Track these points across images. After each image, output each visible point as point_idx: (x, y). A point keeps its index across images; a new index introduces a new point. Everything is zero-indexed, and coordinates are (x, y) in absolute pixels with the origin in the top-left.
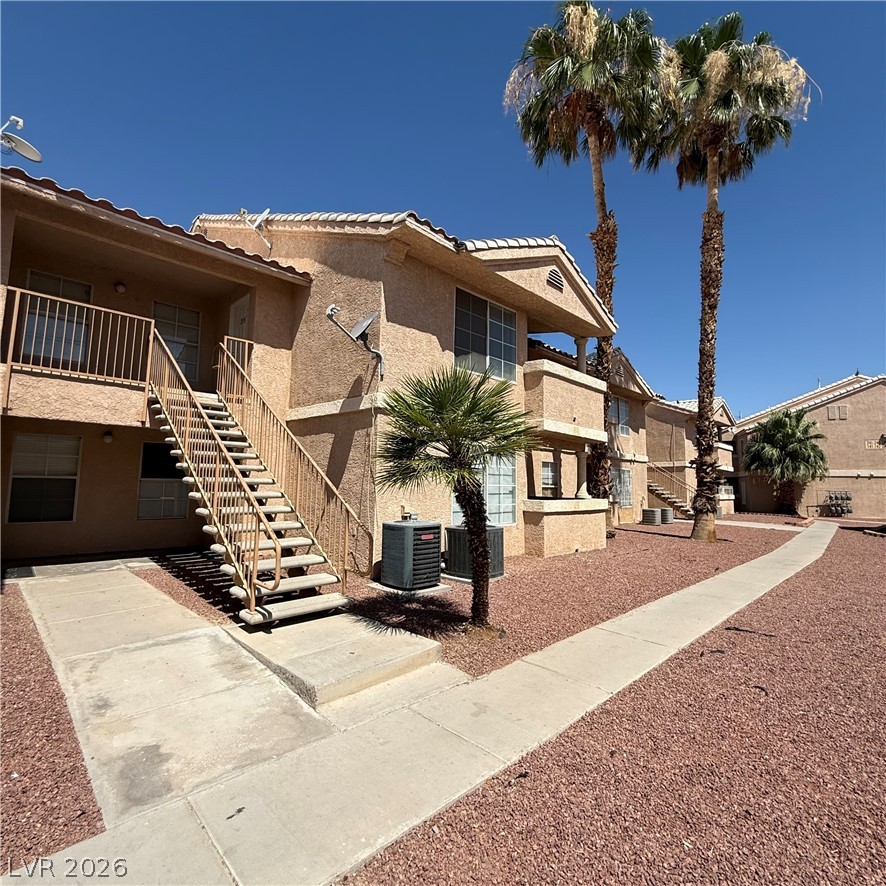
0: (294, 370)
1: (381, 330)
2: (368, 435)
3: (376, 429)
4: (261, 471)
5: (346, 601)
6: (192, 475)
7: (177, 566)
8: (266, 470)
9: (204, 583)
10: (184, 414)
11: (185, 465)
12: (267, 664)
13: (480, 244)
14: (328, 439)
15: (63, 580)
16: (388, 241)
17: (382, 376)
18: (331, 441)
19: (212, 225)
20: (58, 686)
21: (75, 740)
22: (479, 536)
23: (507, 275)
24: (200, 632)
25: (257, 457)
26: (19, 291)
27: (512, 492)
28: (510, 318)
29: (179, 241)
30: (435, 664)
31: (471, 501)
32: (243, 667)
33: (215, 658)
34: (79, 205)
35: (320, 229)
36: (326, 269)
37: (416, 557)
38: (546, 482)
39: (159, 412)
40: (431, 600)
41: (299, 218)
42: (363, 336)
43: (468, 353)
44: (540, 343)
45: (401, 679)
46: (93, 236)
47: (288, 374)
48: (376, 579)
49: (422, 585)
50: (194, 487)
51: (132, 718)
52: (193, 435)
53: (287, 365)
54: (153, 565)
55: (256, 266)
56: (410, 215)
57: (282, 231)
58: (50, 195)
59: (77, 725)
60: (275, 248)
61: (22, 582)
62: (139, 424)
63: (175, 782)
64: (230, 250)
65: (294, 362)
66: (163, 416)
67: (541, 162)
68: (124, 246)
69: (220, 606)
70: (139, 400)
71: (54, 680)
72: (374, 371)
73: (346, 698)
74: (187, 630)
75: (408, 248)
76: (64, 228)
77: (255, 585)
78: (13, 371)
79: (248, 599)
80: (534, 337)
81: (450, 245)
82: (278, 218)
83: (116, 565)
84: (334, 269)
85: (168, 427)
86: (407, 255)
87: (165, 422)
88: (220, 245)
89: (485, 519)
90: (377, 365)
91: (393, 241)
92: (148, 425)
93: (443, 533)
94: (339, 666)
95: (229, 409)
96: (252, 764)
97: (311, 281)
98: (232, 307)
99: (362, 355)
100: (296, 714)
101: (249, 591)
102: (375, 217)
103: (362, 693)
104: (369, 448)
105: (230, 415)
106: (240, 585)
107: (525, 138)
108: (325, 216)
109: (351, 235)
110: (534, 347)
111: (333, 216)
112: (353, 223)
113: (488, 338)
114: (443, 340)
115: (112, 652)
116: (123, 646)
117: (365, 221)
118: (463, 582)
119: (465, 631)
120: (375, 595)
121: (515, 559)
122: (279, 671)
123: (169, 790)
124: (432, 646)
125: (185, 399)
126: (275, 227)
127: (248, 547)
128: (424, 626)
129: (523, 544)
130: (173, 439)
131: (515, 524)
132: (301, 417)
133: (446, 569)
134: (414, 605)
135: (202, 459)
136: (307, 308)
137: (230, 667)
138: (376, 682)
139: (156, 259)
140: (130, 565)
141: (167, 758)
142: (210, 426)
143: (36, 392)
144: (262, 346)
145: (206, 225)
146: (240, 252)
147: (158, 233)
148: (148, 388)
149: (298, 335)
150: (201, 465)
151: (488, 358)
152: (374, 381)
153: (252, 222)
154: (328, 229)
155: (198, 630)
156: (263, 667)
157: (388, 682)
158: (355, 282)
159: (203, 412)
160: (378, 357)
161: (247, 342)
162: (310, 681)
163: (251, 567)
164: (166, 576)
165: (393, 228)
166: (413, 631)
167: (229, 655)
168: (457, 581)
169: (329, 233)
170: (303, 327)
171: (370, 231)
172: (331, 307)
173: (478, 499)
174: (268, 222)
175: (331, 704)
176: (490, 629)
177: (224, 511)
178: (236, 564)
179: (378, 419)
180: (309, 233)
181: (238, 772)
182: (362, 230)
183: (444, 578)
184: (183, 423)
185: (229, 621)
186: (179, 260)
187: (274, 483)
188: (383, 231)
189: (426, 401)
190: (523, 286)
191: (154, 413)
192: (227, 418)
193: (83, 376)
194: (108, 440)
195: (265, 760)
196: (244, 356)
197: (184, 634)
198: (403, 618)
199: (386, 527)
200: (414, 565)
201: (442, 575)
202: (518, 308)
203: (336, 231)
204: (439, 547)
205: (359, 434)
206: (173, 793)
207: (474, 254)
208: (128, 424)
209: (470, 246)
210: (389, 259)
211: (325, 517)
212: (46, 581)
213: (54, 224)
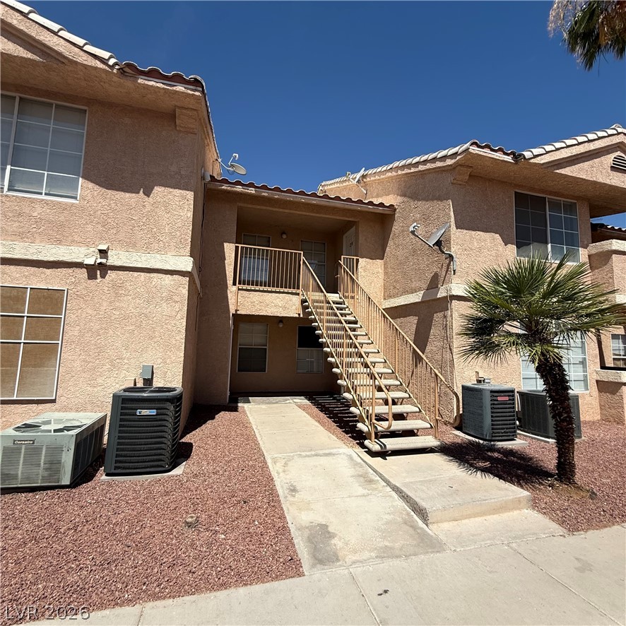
0: (386, 273)
1: (452, 236)
2: (445, 317)
3: (451, 312)
4: (370, 344)
5: (439, 443)
6: (329, 347)
7: (320, 404)
8: (372, 343)
9: (338, 417)
10: (322, 308)
11: (324, 340)
12: (388, 483)
13: (536, 151)
14: (413, 320)
15: (264, 406)
16: (454, 168)
17: (454, 271)
18: (416, 321)
19: (329, 187)
20: (270, 472)
21: (282, 509)
22: (562, 402)
23: (567, 171)
24: (341, 451)
25: (367, 335)
26: (240, 246)
27: (583, 363)
28: (570, 208)
29: (314, 201)
30: (526, 511)
31: (552, 371)
32: (371, 481)
33: (351, 471)
34: (265, 192)
35: (400, 172)
36: (406, 199)
37: (494, 415)
38: (617, 352)
39: (308, 307)
40: (510, 453)
41: (385, 168)
42: (438, 243)
43: (529, 244)
44: (602, 226)
45: (496, 517)
46: (271, 209)
47: (382, 276)
48: (459, 428)
49: (500, 438)
50: (331, 354)
51: (309, 503)
52: (328, 321)
53: (381, 271)
54: (307, 402)
55: (359, 207)
56: (472, 144)
57: (373, 181)
58: (252, 191)
59: (282, 499)
60: (369, 193)
61: (246, 405)
62: (297, 316)
63: (340, 554)
64: (343, 200)
65: (385, 268)
66: (310, 310)
67: (591, 65)
68: (286, 211)
69: (350, 435)
70: (296, 300)
71: (267, 468)
72: (448, 268)
73: (451, 523)
74: (333, 448)
75: (470, 170)
76: (259, 207)
77: (374, 424)
78: (239, 289)
79: (369, 433)
80: (596, 221)
81: (509, 159)
82: (370, 172)
83: (289, 400)
84: (412, 198)
85: (313, 317)
86: (470, 176)
87: (311, 313)
88: (338, 198)
89: (568, 388)
90: (450, 263)
91: (459, 167)
92: (302, 316)
93: (517, 396)
94: (443, 496)
95: (346, 303)
96: (388, 557)
97: (395, 209)
98: (344, 237)
99: (437, 257)
100: (414, 527)
101: (370, 427)
102: (443, 153)
103: (464, 521)
104: (446, 327)
105: (347, 307)
106: (364, 422)
107: (573, 50)
108: (403, 162)
109: (424, 171)
110: (597, 230)
111: (409, 161)
112: (425, 162)
113: (549, 228)
114: (505, 236)
115: (293, 456)
116: (299, 453)
117: (434, 158)
118: (538, 440)
119: (551, 486)
120: (459, 441)
121: (592, 424)
122: (396, 489)
123: (338, 560)
124: (522, 495)
125: (323, 298)
126: (368, 179)
127: (368, 396)
128: (509, 474)
129: (599, 411)
130: (316, 324)
131: (588, 392)
132: (392, 306)
133: (521, 426)
134: (496, 455)
135: (335, 337)
136: (393, 229)
137: (362, 479)
138: (476, 515)
139: (302, 215)
140: (295, 400)
141: (332, 536)
142: (339, 315)
143: (249, 300)
144: (364, 259)
145: (326, 188)
146: (349, 200)
147: (304, 199)
148: (301, 293)
149: (388, 249)
150: (334, 340)
151: (549, 246)
152: (448, 275)
153: (354, 179)
154: (407, 171)
155: (339, 450)
156: (385, 484)
157: (485, 518)
158: (428, 204)
159: (334, 306)
160: (451, 257)
161: (355, 258)
162: (423, 504)
163: (370, 412)
164: (315, 410)
165: (458, 158)
166: (500, 477)
167: (361, 471)
168: (532, 438)
169: (407, 174)
170: (390, 243)
171: (439, 164)
172: (413, 225)
173: (559, 370)
174: (364, 176)
175: (439, 525)
176: (579, 488)
177: (350, 371)
178: (360, 408)
179: (453, 304)
180: (392, 177)
181: (379, 561)
182: (432, 165)
183: (520, 434)
184: (322, 314)
185: (358, 446)
186: (314, 213)
187: (379, 352)
188: (449, 162)
189: (504, 288)
190: (584, 177)
191: (304, 308)
192: (345, 309)
193: (269, 289)
194: (281, 325)
195: (397, 557)
196: (353, 267)
197: (332, 451)
198: (487, 464)
199: (464, 388)
200: (492, 421)
201: (518, 432)
202: (578, 198)
203: (412, 171)
204: (514, 408)
205: (438, 317)
206: (340, 563)
207: (532, 161)
208: (292, 316)
209: (527, 154)
210: (455, 182)
211: (414, 377)
212: (256, 406)
213: (254, 206)
